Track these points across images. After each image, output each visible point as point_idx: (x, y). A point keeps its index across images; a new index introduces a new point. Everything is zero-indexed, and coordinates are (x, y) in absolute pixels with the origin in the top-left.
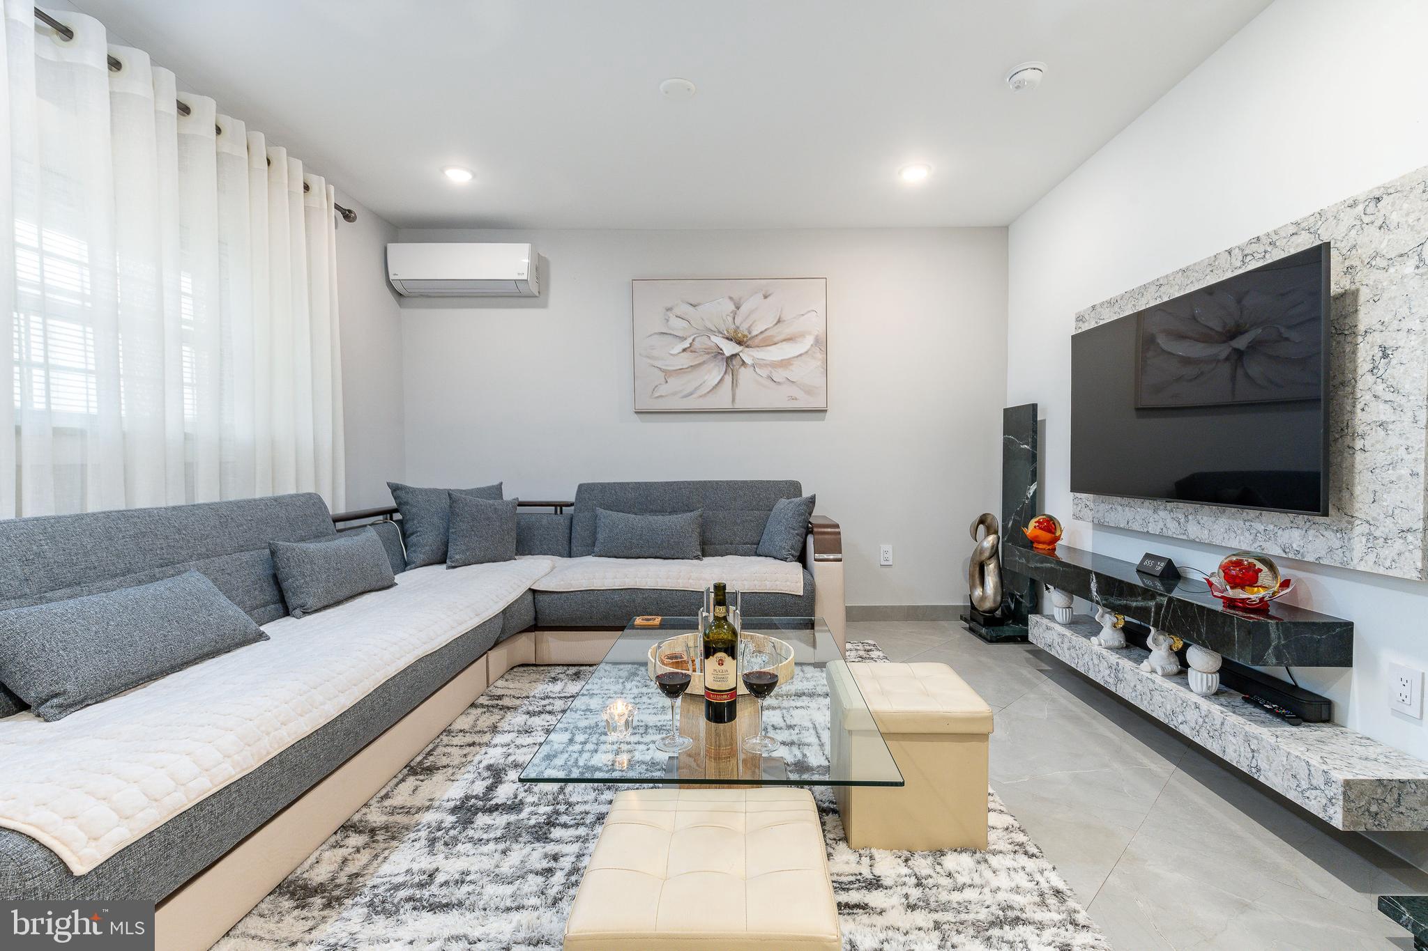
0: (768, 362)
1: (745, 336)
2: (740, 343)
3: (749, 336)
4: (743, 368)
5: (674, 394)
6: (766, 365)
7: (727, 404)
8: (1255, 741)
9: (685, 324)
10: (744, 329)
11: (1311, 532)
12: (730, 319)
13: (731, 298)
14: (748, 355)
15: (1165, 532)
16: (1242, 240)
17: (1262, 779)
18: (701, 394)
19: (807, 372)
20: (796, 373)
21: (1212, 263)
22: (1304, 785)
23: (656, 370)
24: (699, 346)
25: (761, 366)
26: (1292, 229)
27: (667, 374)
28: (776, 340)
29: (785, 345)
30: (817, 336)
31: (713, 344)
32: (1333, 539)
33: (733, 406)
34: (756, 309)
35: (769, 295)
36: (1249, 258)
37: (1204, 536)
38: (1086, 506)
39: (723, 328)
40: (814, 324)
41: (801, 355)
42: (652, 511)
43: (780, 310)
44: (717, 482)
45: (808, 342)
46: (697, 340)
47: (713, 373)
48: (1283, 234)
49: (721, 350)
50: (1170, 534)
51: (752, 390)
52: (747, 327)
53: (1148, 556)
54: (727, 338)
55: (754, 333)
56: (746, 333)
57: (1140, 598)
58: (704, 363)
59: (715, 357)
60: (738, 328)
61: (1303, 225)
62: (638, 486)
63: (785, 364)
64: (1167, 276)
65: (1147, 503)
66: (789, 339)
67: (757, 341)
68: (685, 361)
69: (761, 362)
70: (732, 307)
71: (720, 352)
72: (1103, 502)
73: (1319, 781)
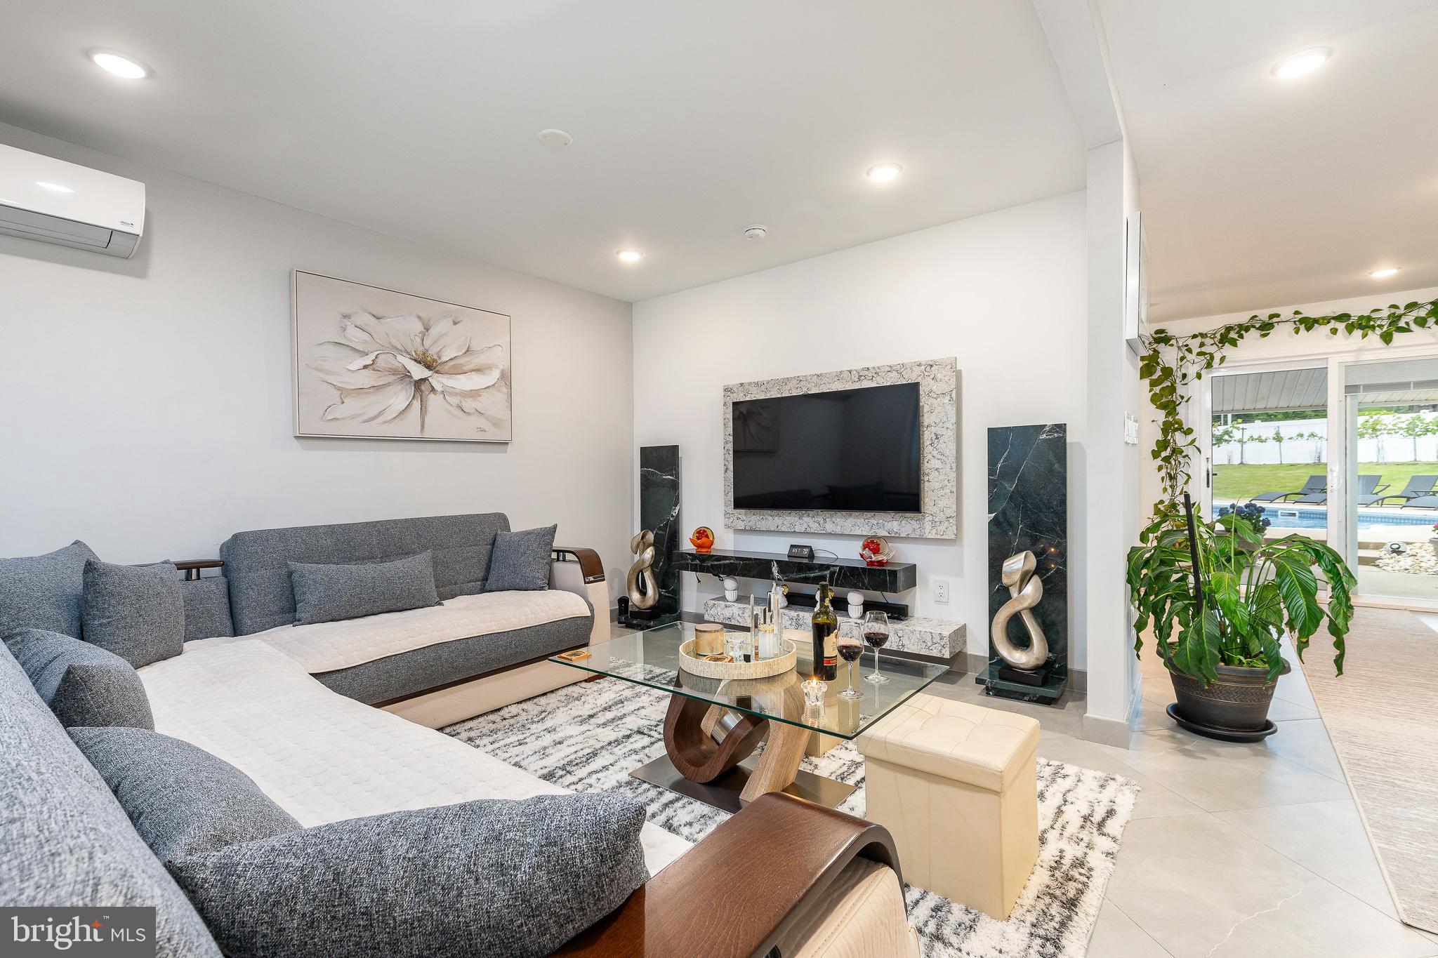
0: (458, 391)
1: (434, 360)
2: (429, 367)
3: (439, 362)
4: (432, 395)
5: (353, 417)
6: (456, 394)
7: (415, 432)
8: (901, 632)
9: (365, 336)
10: (433, 352)
11: (903, 522)
12: (418, 340)
13: (419, 318)
14: (437, 381)
15: (808, 529)
16: (859, 367)
17: (906, 650)
18: (385, 420)
19: (493, 403)
20: (484, 403)
21: (839, 376)
22: (929, 644)
23: (329, 386)
24: (383, 365)
25: (451, 394)
26: (888, 369)
27: (344, 393)
28: (466, 368)
29: (474, 376)
30: (502, 370)
31: (400, 365)
32: (915, 524)
33: (422, 434)
34: (446, 333)
35: (459, 322)
36: (862, 378)
37: (838, 530)
38: (738, 518)
39: (410, 348)
40: (499, 357)
41: (488, 387)
42: (358, 559)
43: (469, 339)
44: (427, 519)
45: (495, 375)
46: (381, 357)
47: (399, 398)
48: (883, 370)
49: (409, 372)
50: (813, 531)
51: (441, 418)
52: (436, 351)
53: (792, 546)
54: (416, 361)
55: (444, 359)
56: (435, 357)
57: (817, 571)
58: (388, 384)
59: (402, 379)
60: (427, 350)
61: (893, 368)
62: (331, 530)
63: (474, 394)
64: (805, 376)
65: (793, 513)
66: (478, 370)
67: (446, 367)
68: (366, 379)
69: (451, 390)
70: (421, 328)
71: (406, 375)
72: (754, 514)
73: (937, 639)
